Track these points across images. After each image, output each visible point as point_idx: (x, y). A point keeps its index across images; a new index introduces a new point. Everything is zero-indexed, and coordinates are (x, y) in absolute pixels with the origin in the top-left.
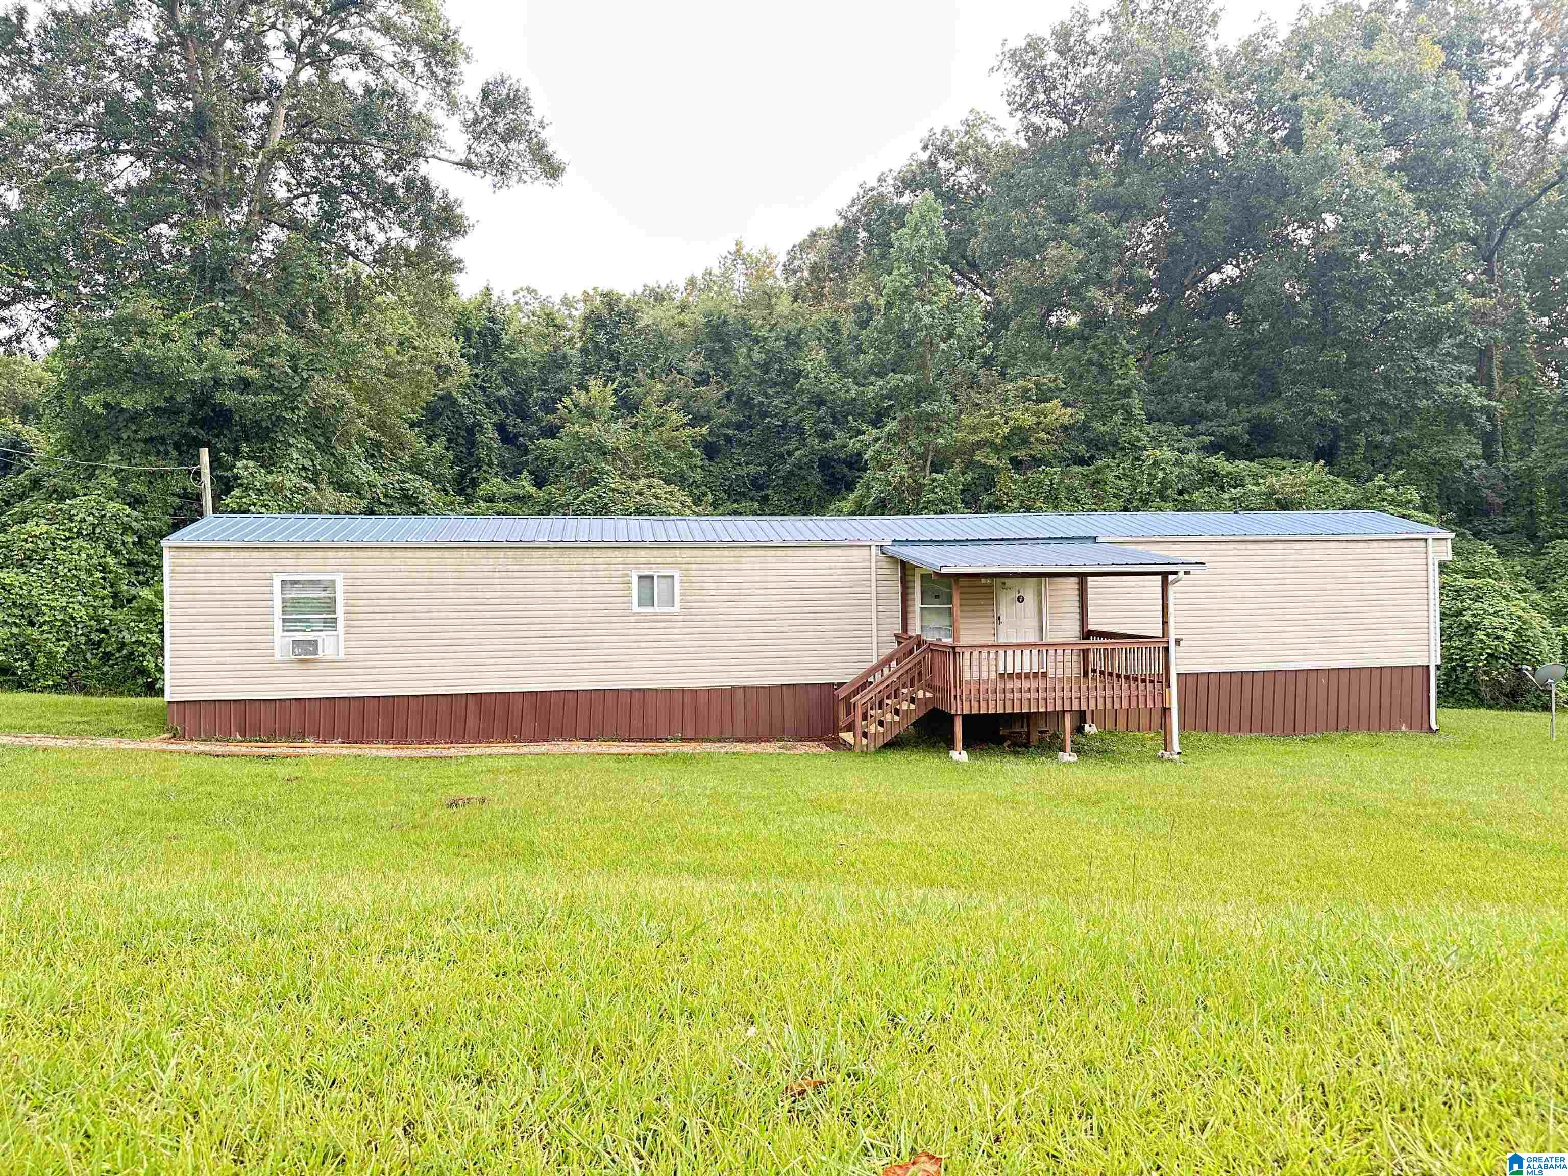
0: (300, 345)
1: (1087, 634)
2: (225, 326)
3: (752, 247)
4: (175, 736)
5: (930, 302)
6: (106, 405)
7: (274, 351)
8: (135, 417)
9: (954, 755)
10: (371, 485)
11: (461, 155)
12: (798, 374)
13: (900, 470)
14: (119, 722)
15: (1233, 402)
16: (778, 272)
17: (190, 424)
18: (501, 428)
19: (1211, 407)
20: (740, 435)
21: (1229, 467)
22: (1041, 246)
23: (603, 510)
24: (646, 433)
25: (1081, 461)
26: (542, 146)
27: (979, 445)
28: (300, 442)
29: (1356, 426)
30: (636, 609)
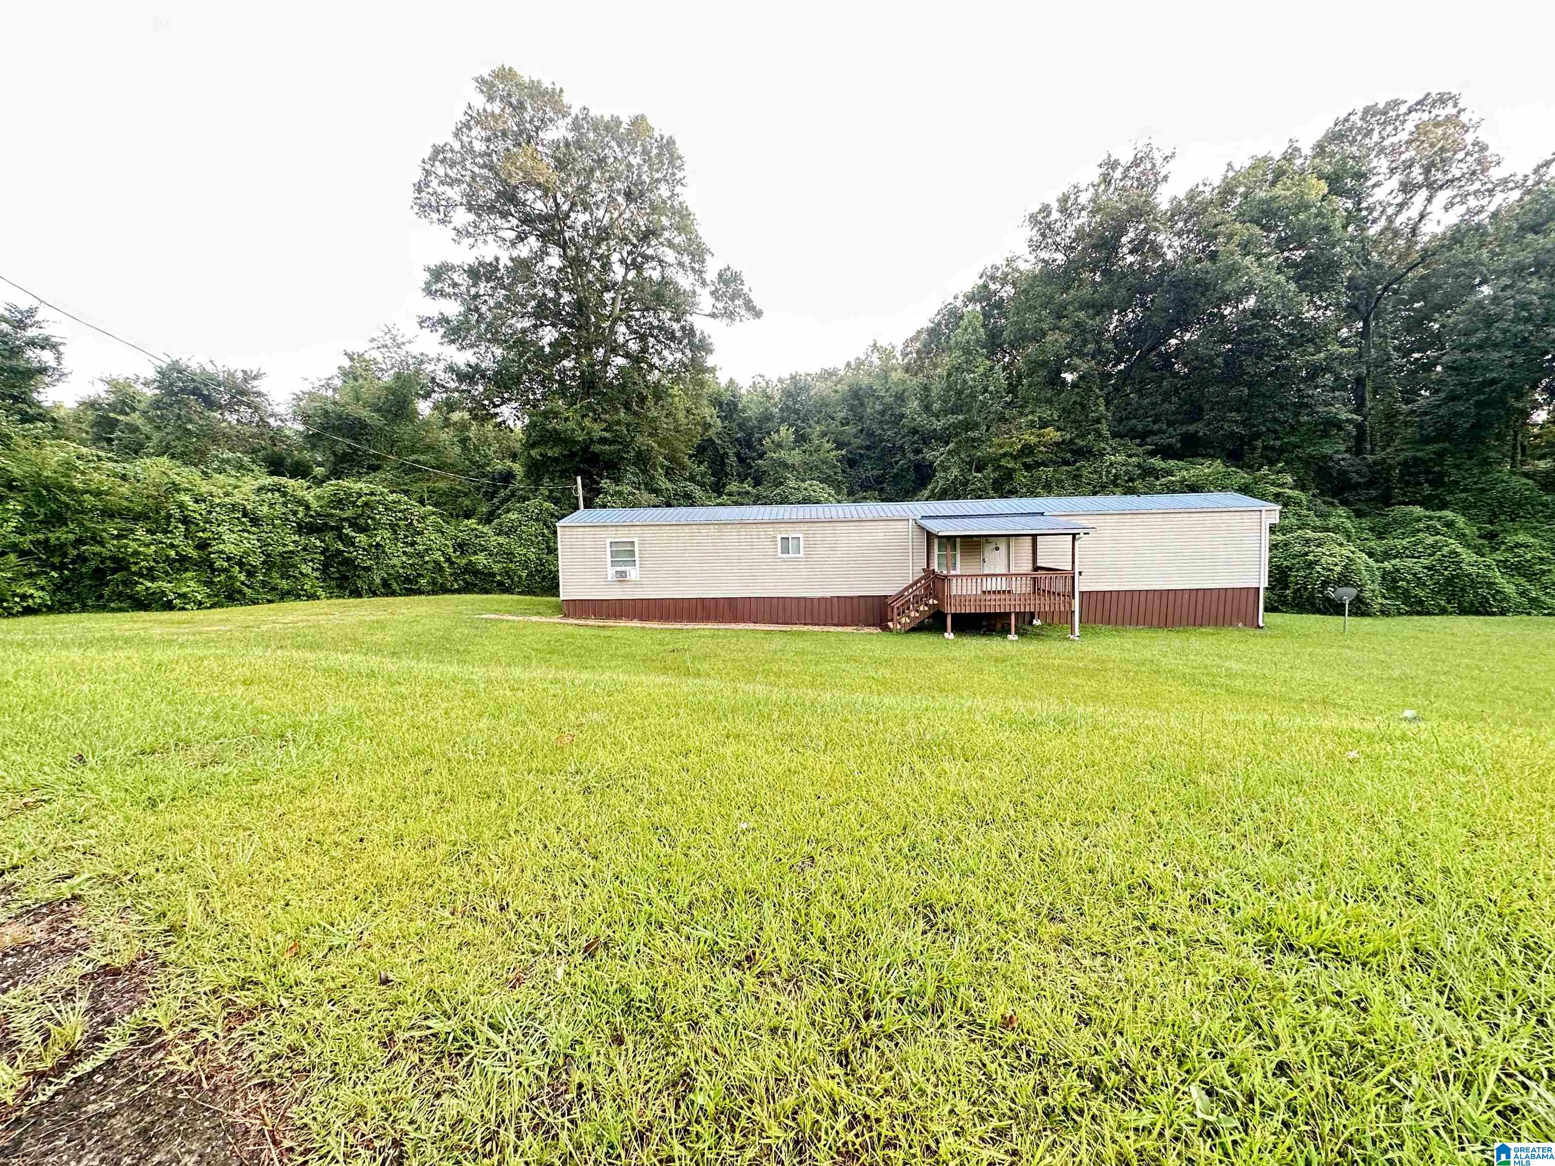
0: (629, 418)
1: (1036, 569)
2: (594, 411)
3: (883, 343)
4: (566, 616)
5: (974, 372)
6: (541, 455)
7: (618, 423)
8: (556, 460)
9: (946, 635)
10: (667, 489)
11: (708, 310)
12: (903, 416)
13: (955, 472)
14: (542, 609)
15: (1170, 424)
16: (898, 355)
17: (581, 462)
18: (738, 454)
19: (1156, 427)
20: (869, 453)
21: (1163, 465)
22: (1044, 335)
23: (784, 500)
24: (811, 455)
25: (1067, 463)
26: (750, 301)
27: (1004, 455)
28: (631, 468)
29: (1257, 435)
30: (780, 555)
